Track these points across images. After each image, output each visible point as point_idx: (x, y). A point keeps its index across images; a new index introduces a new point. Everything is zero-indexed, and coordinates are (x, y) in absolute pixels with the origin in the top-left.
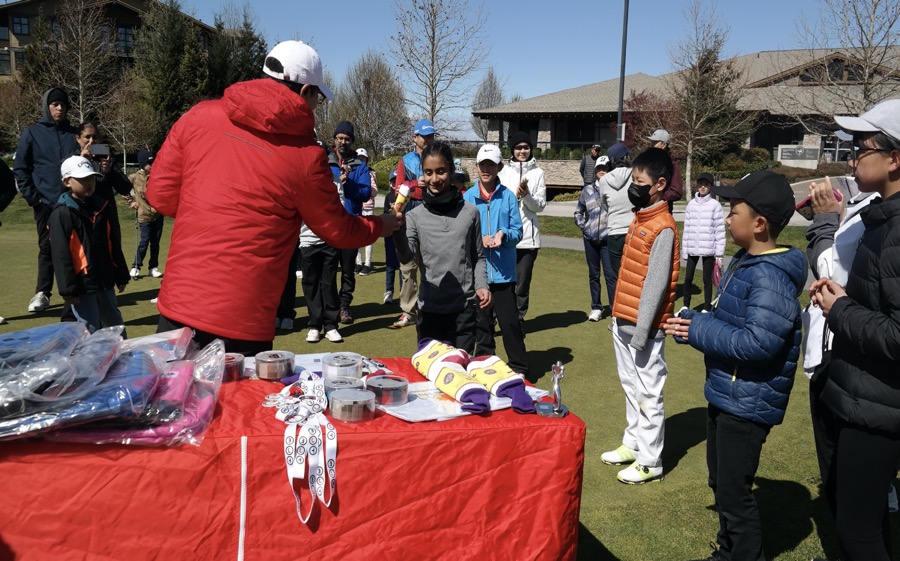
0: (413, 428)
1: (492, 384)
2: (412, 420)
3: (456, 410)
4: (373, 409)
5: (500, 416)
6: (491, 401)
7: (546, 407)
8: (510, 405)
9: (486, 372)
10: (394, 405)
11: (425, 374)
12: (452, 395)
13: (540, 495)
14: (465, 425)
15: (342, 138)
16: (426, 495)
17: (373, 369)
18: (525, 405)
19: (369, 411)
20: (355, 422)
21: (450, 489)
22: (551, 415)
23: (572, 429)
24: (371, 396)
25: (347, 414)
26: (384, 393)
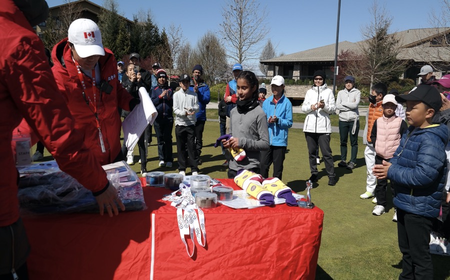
0: (236, 212)
1: (275, 191)
2: (236, 208)
3: (257, 204)
4: (216, 202)
5: (280, 207)
6: (274, 200)
7: (303, 203)
8: (285, 202)
9: (272, 185)
10: (226, 201)
11: (241, 186)
12: (255, 197)
13: (302, 248)
14: (263, 211)
15: (196, 72)
16: (245, 246)
17: (215, 184)
18: (292, 202)
19: (214, 203)
20: (207, 208)
21: (257, 243)
22: (306, 207)
23: (317, 214)
24: (215, 196)
25: (203, 204)
26: (221, 195)
